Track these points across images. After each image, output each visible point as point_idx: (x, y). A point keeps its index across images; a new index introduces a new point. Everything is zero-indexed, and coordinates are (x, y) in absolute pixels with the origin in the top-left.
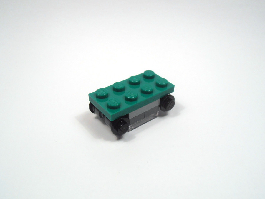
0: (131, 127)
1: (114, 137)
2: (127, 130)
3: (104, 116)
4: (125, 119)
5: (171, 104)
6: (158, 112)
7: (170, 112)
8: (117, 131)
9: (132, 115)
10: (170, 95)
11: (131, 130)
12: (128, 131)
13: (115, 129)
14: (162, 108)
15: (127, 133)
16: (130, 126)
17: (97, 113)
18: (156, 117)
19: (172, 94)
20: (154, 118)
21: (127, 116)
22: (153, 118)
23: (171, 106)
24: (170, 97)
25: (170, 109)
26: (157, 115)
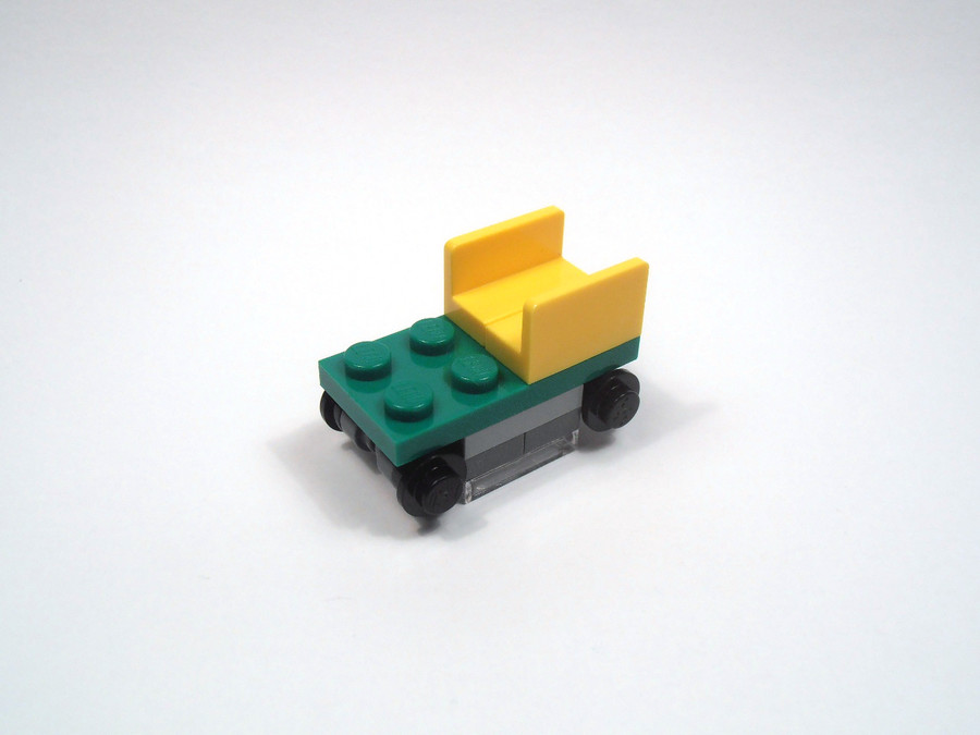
0: (473, 485)
1: (410, 522)
2: (457, 497)
3: (373, 445)
4: (450, 459)
5: (624, 405)
6: (577, 431)
7: (624, 433)
8: (419, 499)
9: (475, 446)
10: (623, 372)
11: (474, 498)
12: (463, 503)
13: (412, 493)
14: (590, 414)
15: (457, 507)
16: (468, 484)
17: (348, 433)
18: (569, 450)
19: (629, 367)
20: (560, 456)
21: (458, 448)
22: (556, 454)
23: (625, 412)
25: (622, 424)
26: (574, 442)
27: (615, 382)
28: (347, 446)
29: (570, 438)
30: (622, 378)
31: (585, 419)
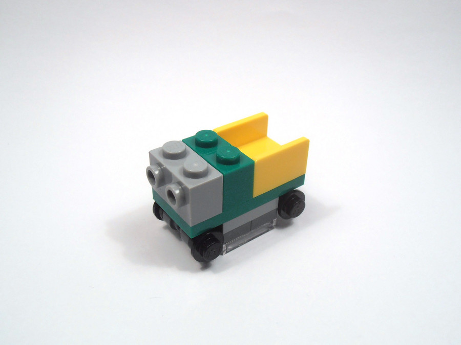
0: (227, 247)
1: (197, 264)
2: (219, 252)
3: (179, 227)
4: (216, 234)
5: (298, 207)
6: (276, 219)
7: (297, 220)
8: (202, 254)
9: (228, 227)
10: (297, 191)
11: (227, 252)
12: (222, 255)
13: (198, 251)
14: (282, 212)
15: (220, 257)
16: (224, 246)
17: (166, 221)
18: (272, 228)
19: (300, 188)
20: (268, 231)
21: (220, 229)
22: (266, 230)
23: (298, 210)
24: (297, 194)
25: (297, 216)
26: (274, 224)
27: (294, 196)
28: (165, 228)
29: (272, 222)
30: (296, 194)
31: (280, 214)
